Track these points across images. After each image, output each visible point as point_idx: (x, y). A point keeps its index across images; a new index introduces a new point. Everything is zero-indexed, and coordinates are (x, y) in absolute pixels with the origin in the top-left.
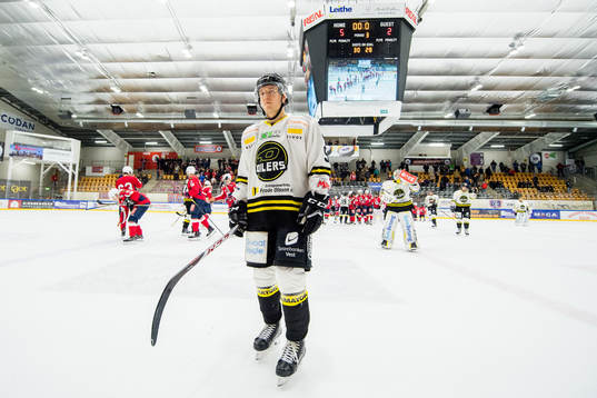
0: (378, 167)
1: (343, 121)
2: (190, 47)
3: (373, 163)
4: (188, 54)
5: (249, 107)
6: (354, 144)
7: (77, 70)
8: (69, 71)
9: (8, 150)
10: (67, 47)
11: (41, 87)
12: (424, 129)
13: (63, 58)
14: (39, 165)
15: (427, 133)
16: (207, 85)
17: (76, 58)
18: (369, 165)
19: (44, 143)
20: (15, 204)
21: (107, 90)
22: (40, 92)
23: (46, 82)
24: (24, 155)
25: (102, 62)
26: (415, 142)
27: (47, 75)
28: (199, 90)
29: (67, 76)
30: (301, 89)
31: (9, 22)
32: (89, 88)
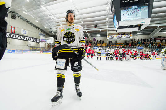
0: (140, 41)
1: (127, 27)
2: (78, 12)
3: (138, 40)
5: (95, 26)
6: (130, 34)
7: (53, 21)
8: (51, 22)
9: (40, 41)
10: (51, 16)
11: (46, 26)
12: (160, 27)
13: (50, 19)
14: (46, 44)
15: (162, 28)
16: (83, 21)
17: (53, 19)
18: (136, 41)
19: (47, 39)
20: (42, 52)
21: (59, 25)
22: (46, 27)
24: (43, 42)
25: (58, 19)
26: (156, 32)
27: (47, 23)
28: (81, 23)
29: (51, 23)
30: (111, 18)
32: (55, 25)
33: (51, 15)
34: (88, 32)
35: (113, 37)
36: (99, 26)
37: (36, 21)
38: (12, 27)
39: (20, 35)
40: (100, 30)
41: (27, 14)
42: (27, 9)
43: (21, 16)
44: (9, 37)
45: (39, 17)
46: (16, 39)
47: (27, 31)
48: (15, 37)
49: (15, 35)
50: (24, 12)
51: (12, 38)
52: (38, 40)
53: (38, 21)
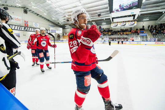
2: (81, 2)
4: (80, 4)
5: (98, 15)
7: (59, 13)
8: (57, 14)
9: (51, 31)
13: (56, 11)
14: (56, 34)
17: (58, 11)
19: (56, 29)
21: (65, 16)
22: (54, 19)
23: (54, 17)
24: (53, 32)
25: (63, 10)
27: (54, 15)
31: (46, 6)
32: (62, 17)
33: (56, 8)
34: (92, 21)
35: (117, 25)
36: (103, 15)
37: (44, 14)
38: (25, 21)
39: (33, 28)
40: (104, 18)
41: (36, 8)
42: (35, 4)
43: (31, 10)
44: (24, 30)
45: (47, 10)
46: (30, 31)
47: (38, 24)
48: (29, 30)
49: (28, 28)
50: (33, 7)
51: (27, 31)
52: (48, 31)
53: (46, 14)
